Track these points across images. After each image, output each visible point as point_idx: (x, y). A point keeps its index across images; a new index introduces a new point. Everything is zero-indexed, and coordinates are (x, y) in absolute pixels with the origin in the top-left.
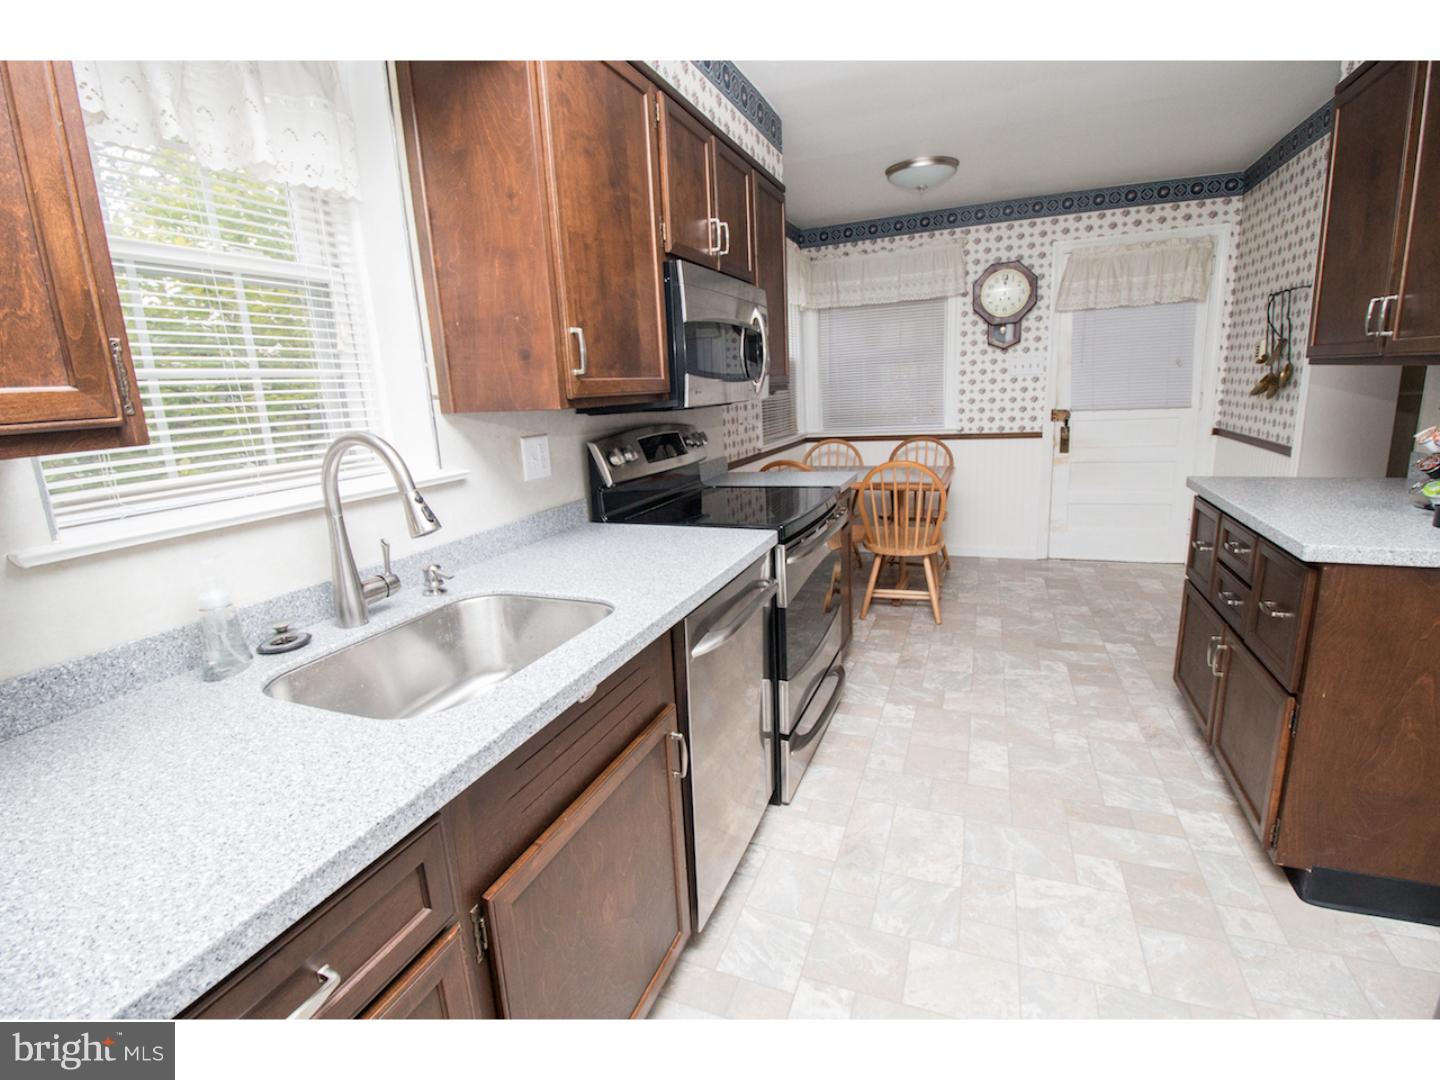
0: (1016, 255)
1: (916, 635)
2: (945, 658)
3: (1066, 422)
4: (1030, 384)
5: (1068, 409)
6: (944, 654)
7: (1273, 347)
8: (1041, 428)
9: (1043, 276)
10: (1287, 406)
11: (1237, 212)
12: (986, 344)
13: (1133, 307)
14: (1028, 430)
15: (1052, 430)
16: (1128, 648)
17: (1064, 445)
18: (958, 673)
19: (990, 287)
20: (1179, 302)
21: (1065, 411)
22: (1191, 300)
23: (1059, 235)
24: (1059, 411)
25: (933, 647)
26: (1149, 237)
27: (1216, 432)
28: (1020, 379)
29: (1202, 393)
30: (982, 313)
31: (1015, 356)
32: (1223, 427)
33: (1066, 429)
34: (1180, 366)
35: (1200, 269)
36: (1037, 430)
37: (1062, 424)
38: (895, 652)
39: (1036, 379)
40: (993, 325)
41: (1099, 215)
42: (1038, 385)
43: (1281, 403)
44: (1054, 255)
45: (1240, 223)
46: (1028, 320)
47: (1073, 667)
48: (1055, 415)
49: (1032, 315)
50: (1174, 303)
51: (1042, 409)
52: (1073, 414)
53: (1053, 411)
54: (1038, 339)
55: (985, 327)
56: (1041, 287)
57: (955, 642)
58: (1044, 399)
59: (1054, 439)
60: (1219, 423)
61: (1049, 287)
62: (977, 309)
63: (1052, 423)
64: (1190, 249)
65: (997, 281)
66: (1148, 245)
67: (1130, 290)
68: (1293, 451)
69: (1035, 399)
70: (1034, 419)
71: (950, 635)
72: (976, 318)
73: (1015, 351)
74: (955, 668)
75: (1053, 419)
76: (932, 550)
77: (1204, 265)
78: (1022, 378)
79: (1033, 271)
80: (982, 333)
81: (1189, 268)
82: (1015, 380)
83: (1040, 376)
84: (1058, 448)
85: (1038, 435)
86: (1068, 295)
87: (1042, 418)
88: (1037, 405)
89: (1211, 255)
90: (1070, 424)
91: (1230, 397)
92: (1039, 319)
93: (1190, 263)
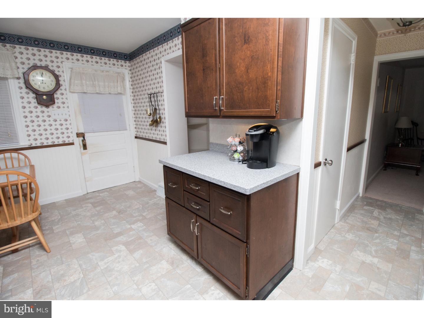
0: (45, 64)
1: (38, 267)
2: (63, 276)
3: (84, 137)
4: (63, 122)
5: (84, 132)
6: (62, 272)
7: (153, 111)
8: (73, 140)
9: (61, 76)
10: (162, 129)
11: (129, 66)
12: (37, 103)
13: (101, 94)
14: (67, 142)
15: (78, 141)
16: (140, 224)
17: (85, 147)
18: (75, 281)
19: (33, 76)
20: (117, 94)
21: (82, 133)
22: (121, 94)
23: (64, 60)
24: (79, 133)
25: (52, 271)
26: (102, 68)
27: (136, 137)
28: (58, 120)
29: (129, 125)
30: (31, 89)
31: (52, 110)
32: (138, 136)
33: (84, 140)
34: (121, 116)
35: (122, 83)
36: (71, 142)
37: (82, 138)
38: (28, 288)
39: (66, 120)
40: (38, 94)
41: (81, 55)
42: (68, 123)
43: (159, 128)
44: (64, 67)
45: (130, 70)
46: (56, 94)
47: (126, 244)
48: (78, 135)
49: (59, 92)
50: (115, 94)
51: (72, 132)
52: (86, 134)
53: (77, 133)
54: (64, 103)
55: (34, 95)
56: (61, 81)
57: (64, 259)
58: (71, 128)
59: (80, 145)
60: (136, 134)
61: (64, 81)
62: (27, 86)
63: (78, 138)
64: (117, 76)
65: (37, 74)
66: (103, 71)
67: (99, 87)
68: (167, 143)
69: (67, 129)
70: (69, 137)
71: (59, 257)
72: (27, 90)
73: (53, 107)
74: (72, 279)
75: (77, 137)
76: (35, 215)
77: (123, 82)
78: (59, 119)
79: (55, 72)
80: (33, 98)
81: (119, 82)
82: (56, 121)
83: (68, 119)
84: (82, 148)
85: (72, 144)
86: (74, 85)
87: (72, 137)
88: (69, 131)
89: (123, 79)
90: (85, 138)
91: (139, 126)
92: (62, 94)
93: (118, 80)
